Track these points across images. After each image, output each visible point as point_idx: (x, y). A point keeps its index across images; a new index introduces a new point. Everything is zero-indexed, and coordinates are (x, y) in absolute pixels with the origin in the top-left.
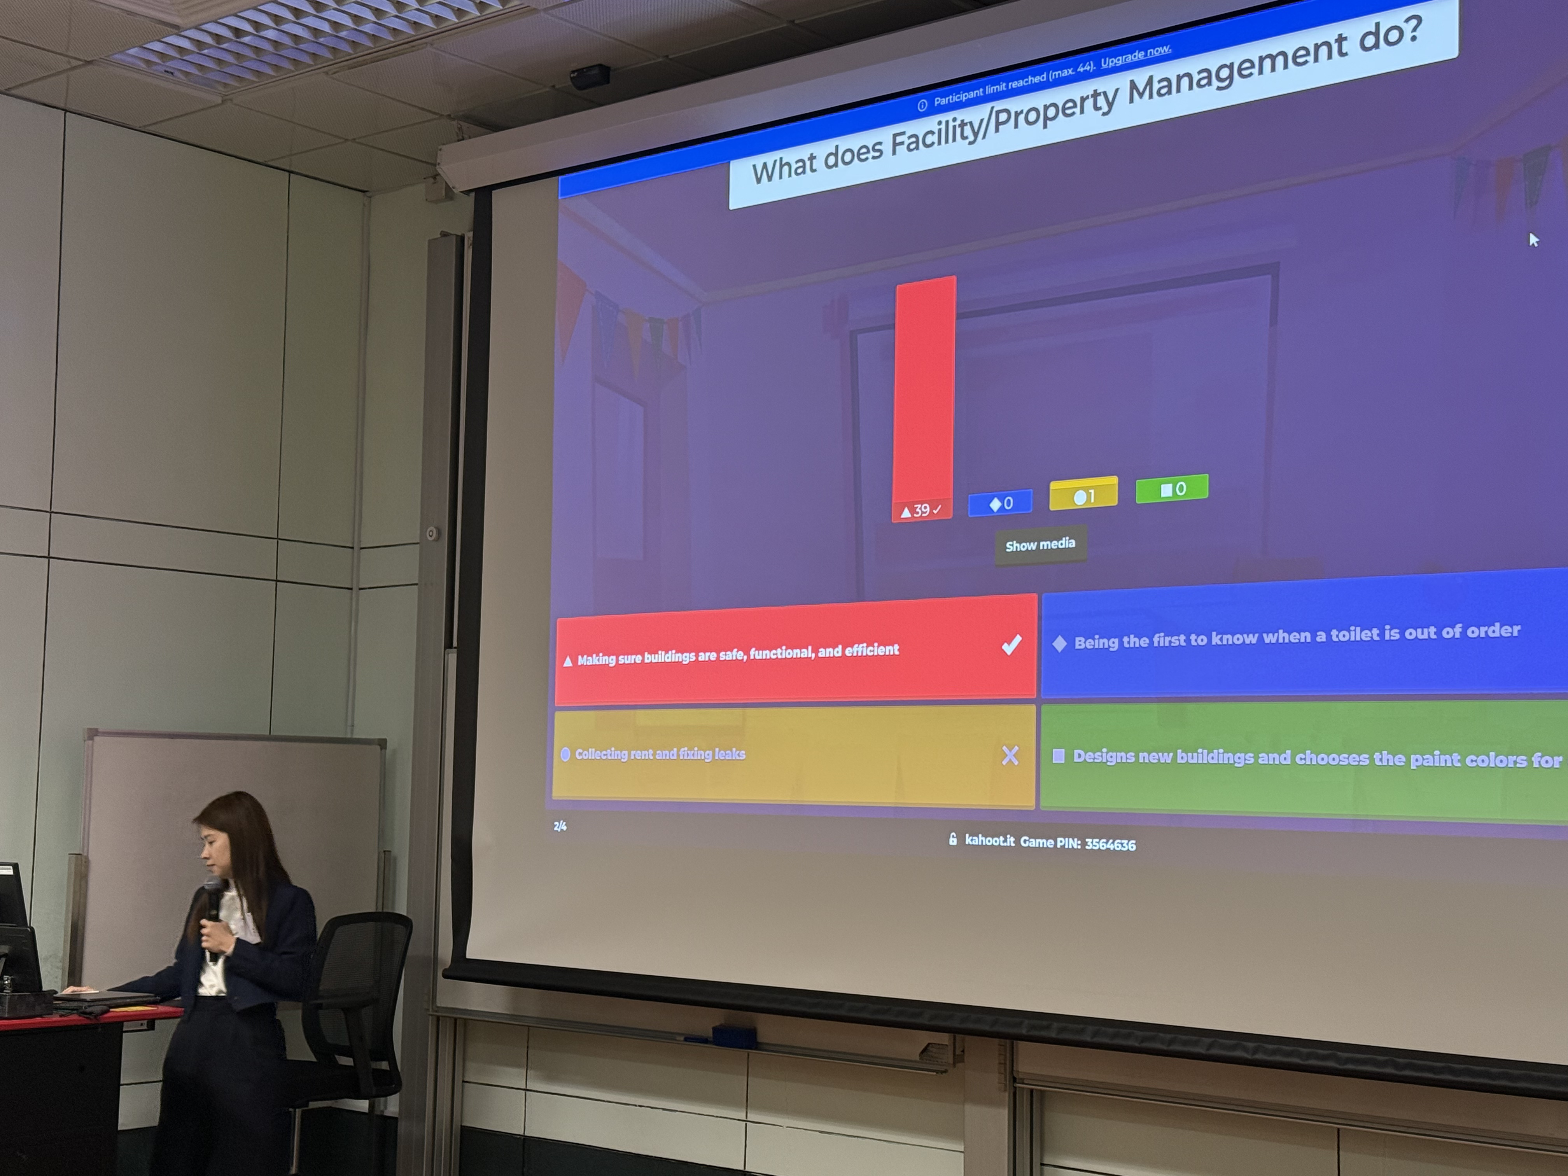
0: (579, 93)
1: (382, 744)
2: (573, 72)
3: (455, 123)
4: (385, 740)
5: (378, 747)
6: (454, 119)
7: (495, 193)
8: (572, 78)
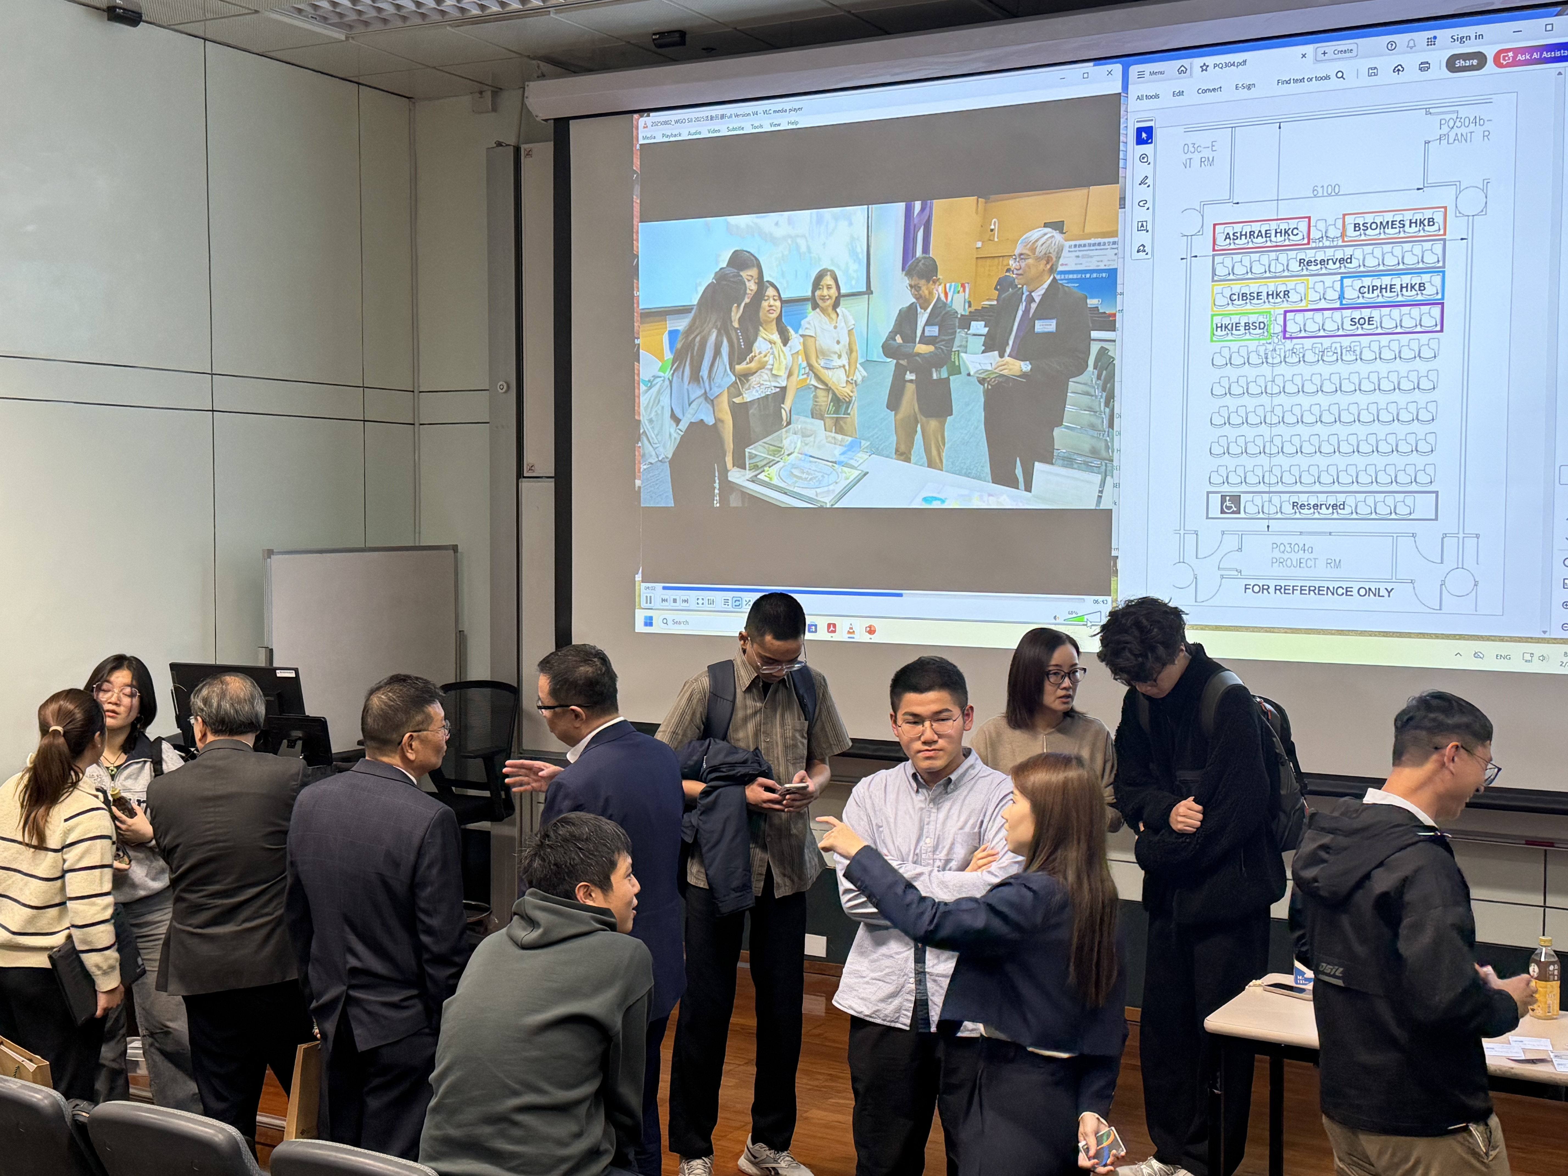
0: (659, 50)
1: (455, 548)
2: (654, 34)
3: (534, 62)
4: (457, 546)
5: (452, 552)
6: (533, 59)
7: (571, 122)
8: (654, 40)
